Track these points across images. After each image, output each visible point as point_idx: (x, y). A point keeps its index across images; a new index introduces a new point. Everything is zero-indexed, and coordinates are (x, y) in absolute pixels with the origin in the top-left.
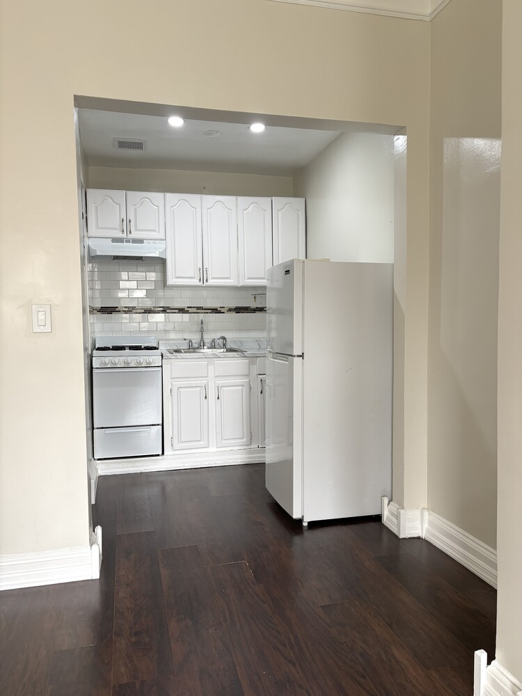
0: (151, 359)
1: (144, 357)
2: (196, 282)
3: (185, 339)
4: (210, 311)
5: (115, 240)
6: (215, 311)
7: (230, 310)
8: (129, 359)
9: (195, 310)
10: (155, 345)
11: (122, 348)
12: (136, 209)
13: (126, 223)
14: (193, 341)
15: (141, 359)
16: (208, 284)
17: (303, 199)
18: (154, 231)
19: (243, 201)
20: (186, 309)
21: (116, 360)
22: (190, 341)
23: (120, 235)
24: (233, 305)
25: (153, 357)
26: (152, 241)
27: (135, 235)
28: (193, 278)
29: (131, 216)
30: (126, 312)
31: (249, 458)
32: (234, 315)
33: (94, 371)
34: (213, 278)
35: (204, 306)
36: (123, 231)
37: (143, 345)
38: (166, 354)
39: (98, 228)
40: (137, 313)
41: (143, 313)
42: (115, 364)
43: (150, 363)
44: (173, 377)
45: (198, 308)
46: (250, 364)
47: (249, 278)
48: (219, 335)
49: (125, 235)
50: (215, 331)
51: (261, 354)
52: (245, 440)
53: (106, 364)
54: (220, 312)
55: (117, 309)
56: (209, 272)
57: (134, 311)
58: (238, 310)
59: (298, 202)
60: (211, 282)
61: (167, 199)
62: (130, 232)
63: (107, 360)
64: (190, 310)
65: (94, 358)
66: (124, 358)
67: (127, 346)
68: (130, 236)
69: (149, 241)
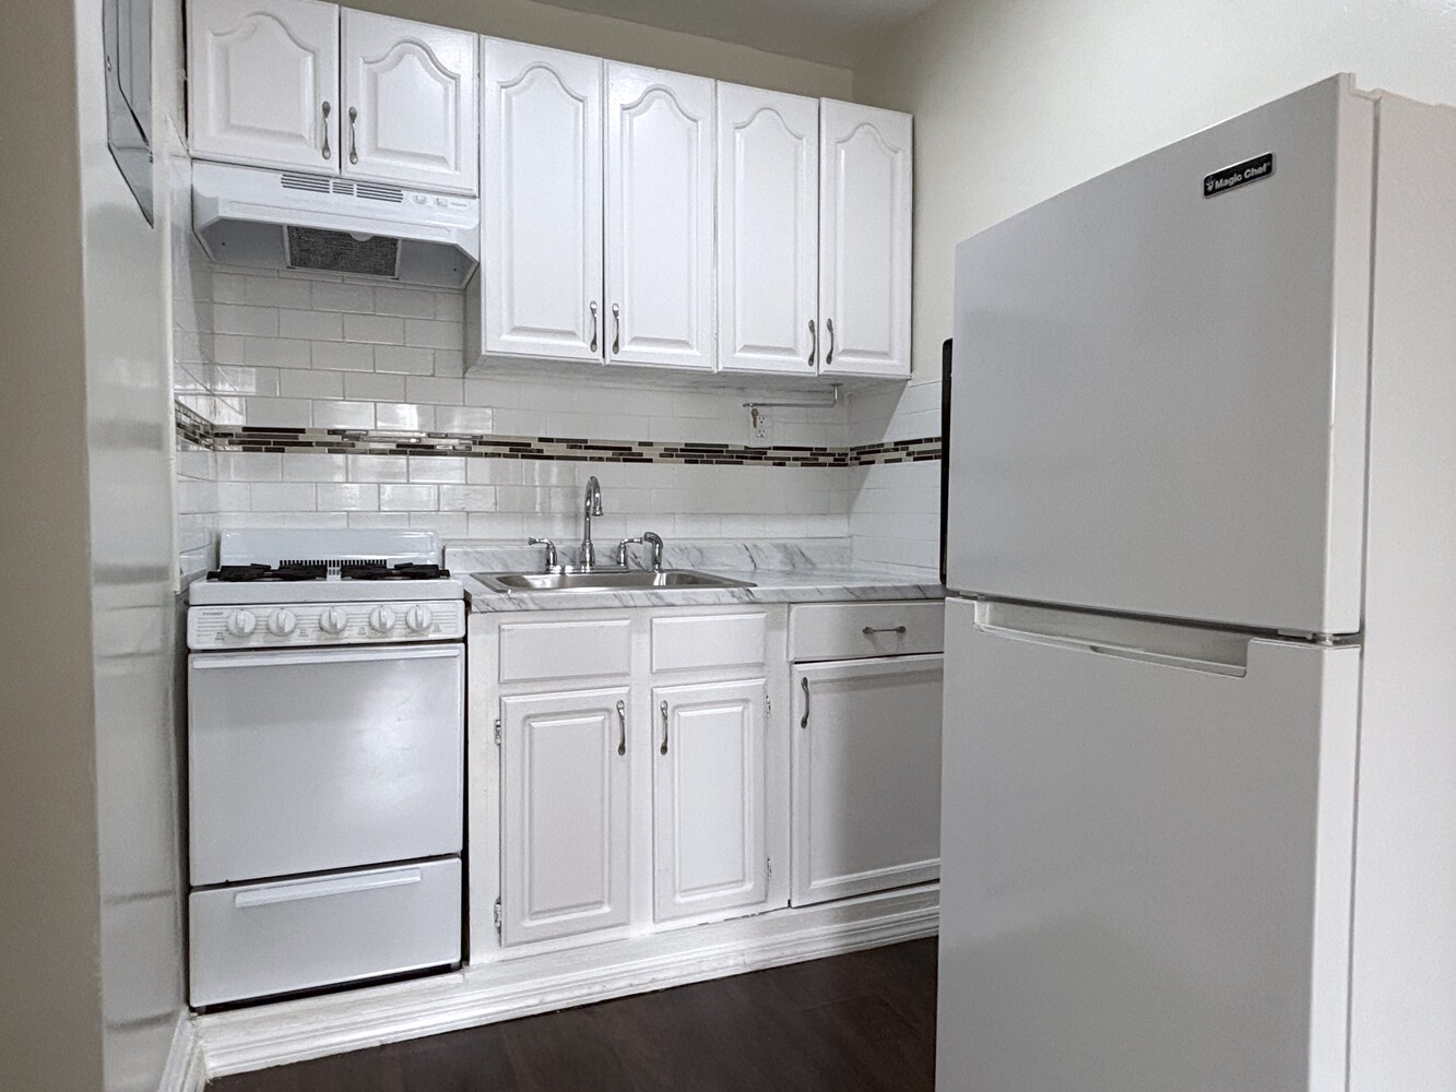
0: (425, 613)
1: (395, 605)
2: (578, 349)
3: (532, 542)
4: (609, 454)
5: (295, 179)
6: (624, 454)
7: (669, 453)
8: (339, 614)
9: (562, 449)
10: (431, 559)
11: (314, 571)
12: (376, 76)
13: (338, 120)
14: (559, 547)
15: (389, 615)
16: (616, 357)
17: (908, 119)
18: (442, 160)
19: (736, 98)
20: (536, 445)
21: (287, 618)
22: (549, 547)
23: (313, 162)
24: (680, 439)
25: (435, 607)
26: (431, 199)
27: (369, 166)
28: (571, 334)
29: (359, 100)
30: (335, 449)
31: (762, 949)
32: (680, 468)
33: (196, 663)
34: (636, 340)
35: (593, 435)
36: (326, 148)
37: (392, 560)
38: (481, 594)
39: (229, 126)
40: (372, 452)
41: (392, 452)
42: (281, 632)
43: (419, 628)
44: (506, 677)
45: (574, 444)
46: (772, 625)
47: (746, 348)
48: (636, 530)
49: (331, 165)
50: (624, 516)
51: (804, 592)
52: (749, 886)
53: (241, 635)
54: (639, 459)
55: (302, 438)
56: (624, 318)
57: (359, 445)
58: (695, 454)
59: (894, 124)
60: (631, 353)
61: (488, 59)
62: (353, 154)
63: (247, 619)
64: (548, 449)
65: (192, 612)
66: (317, 610)
67: (334, 563)
68: (351, 170)
69: (421, 196)
